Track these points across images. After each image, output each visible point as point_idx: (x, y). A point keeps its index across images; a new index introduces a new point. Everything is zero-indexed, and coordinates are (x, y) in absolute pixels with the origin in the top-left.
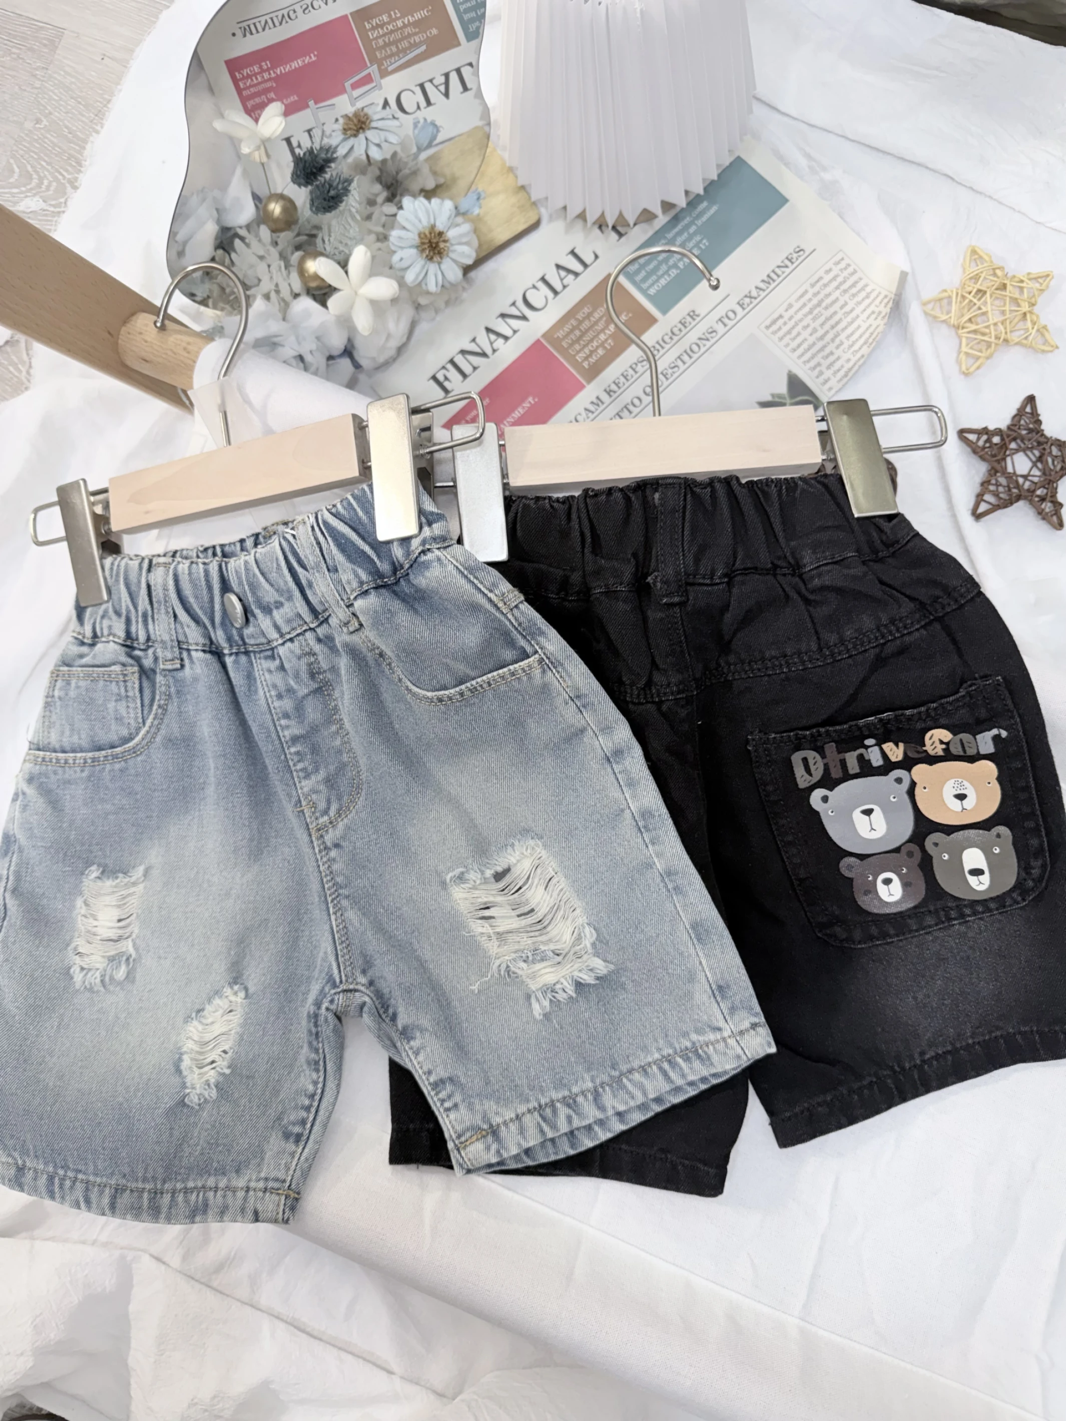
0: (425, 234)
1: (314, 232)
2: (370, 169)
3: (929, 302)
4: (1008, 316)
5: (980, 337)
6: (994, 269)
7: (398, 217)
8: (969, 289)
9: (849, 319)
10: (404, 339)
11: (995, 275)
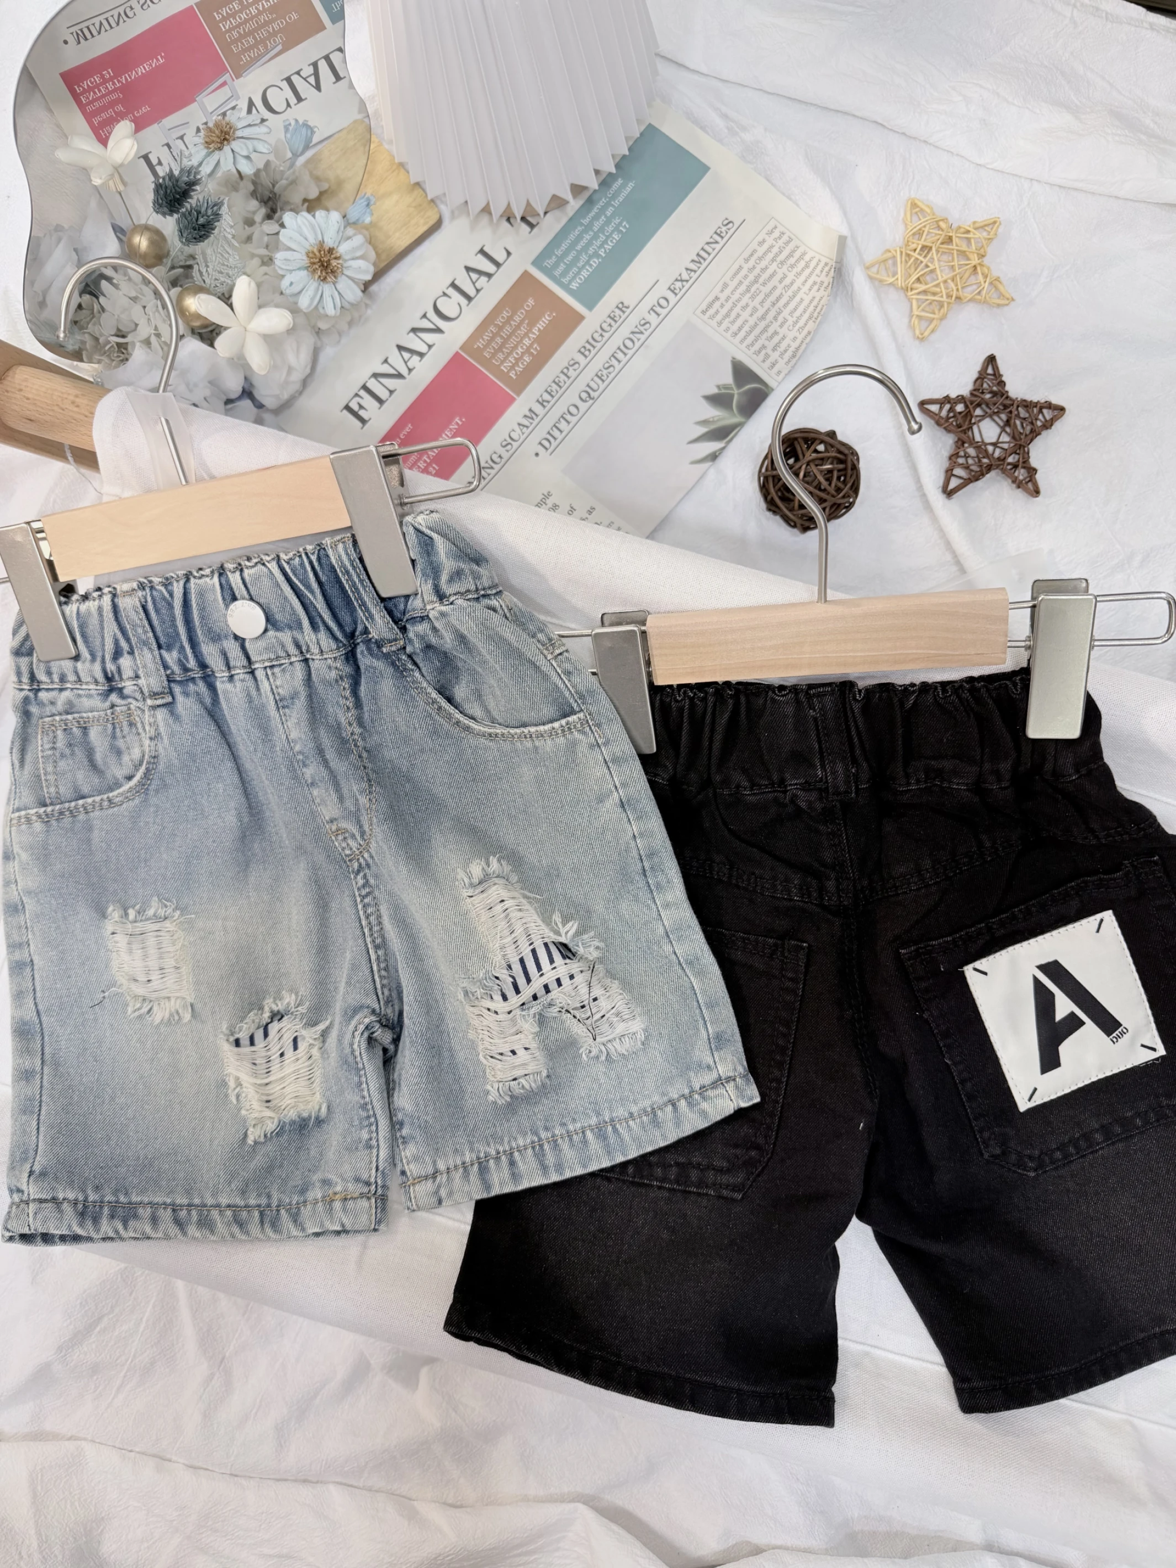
0: (313, 252)
1: (188, 263)
2: (242, 184)
3: (872, 265)
4: (957, 271)
5: (931, 298)
6: (937, 222)
7: (281, 237)
8: (914, 246)
9: (790, 293)
10: (308, 370)
11: (939, 228)
